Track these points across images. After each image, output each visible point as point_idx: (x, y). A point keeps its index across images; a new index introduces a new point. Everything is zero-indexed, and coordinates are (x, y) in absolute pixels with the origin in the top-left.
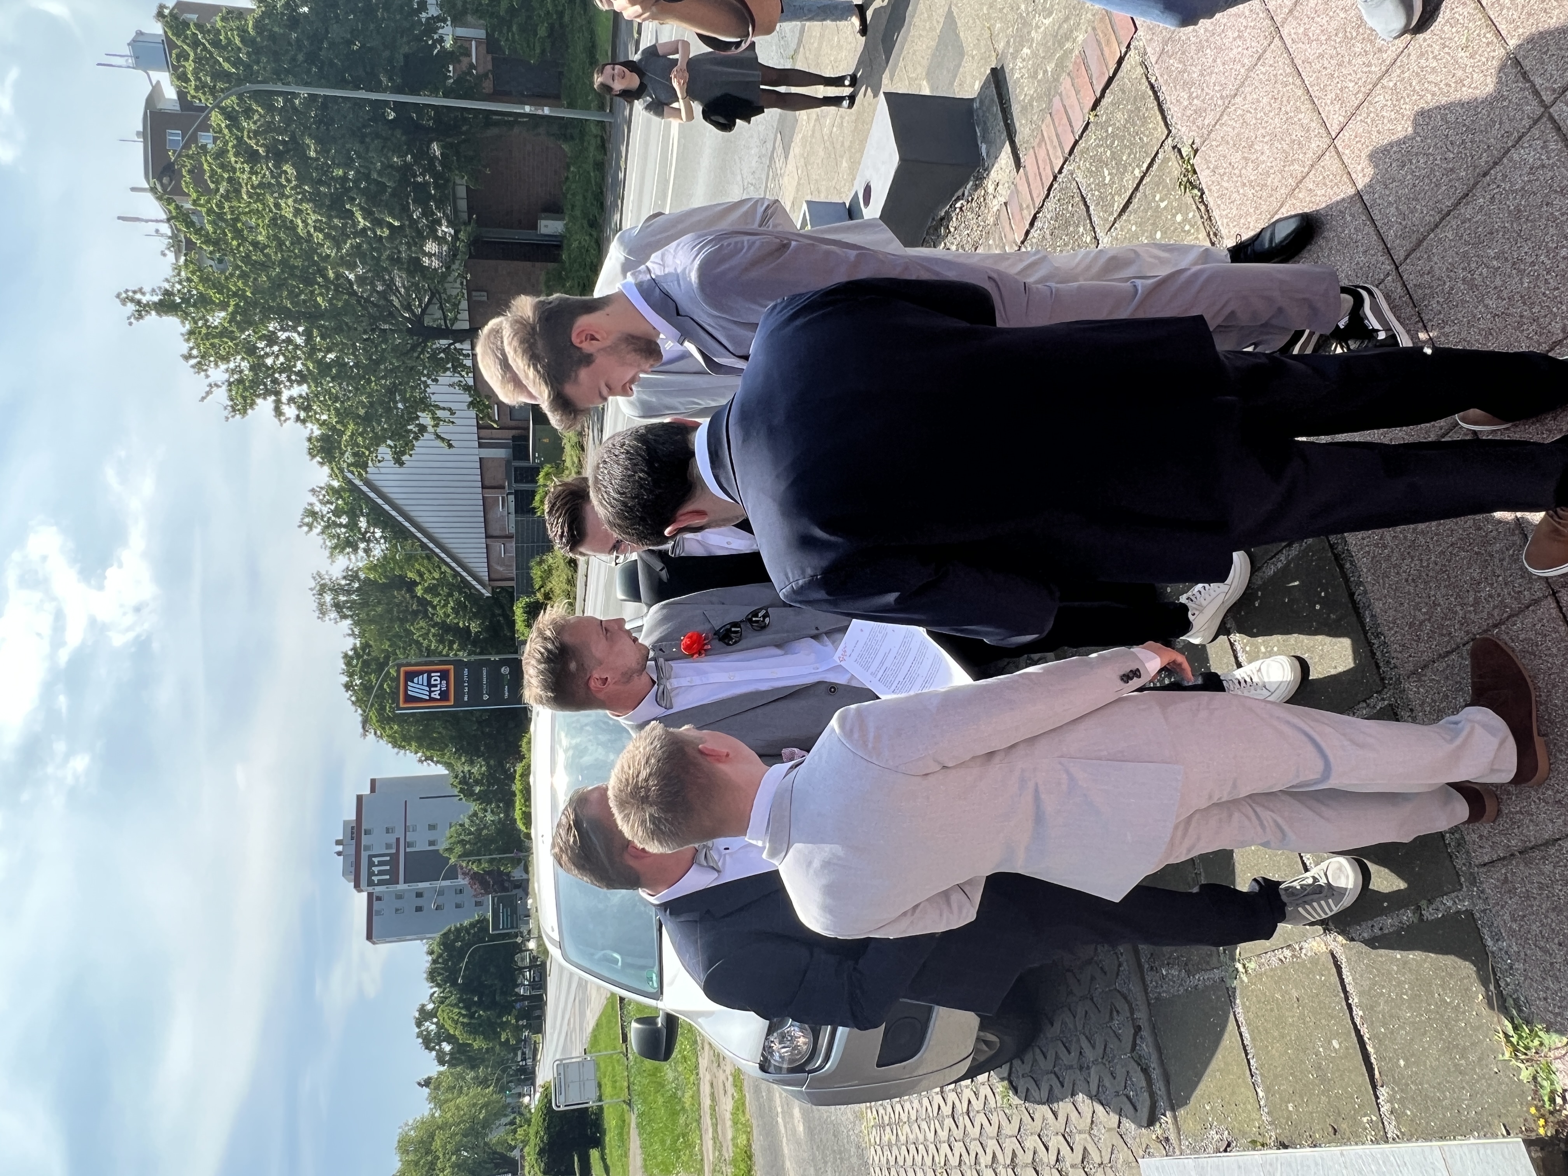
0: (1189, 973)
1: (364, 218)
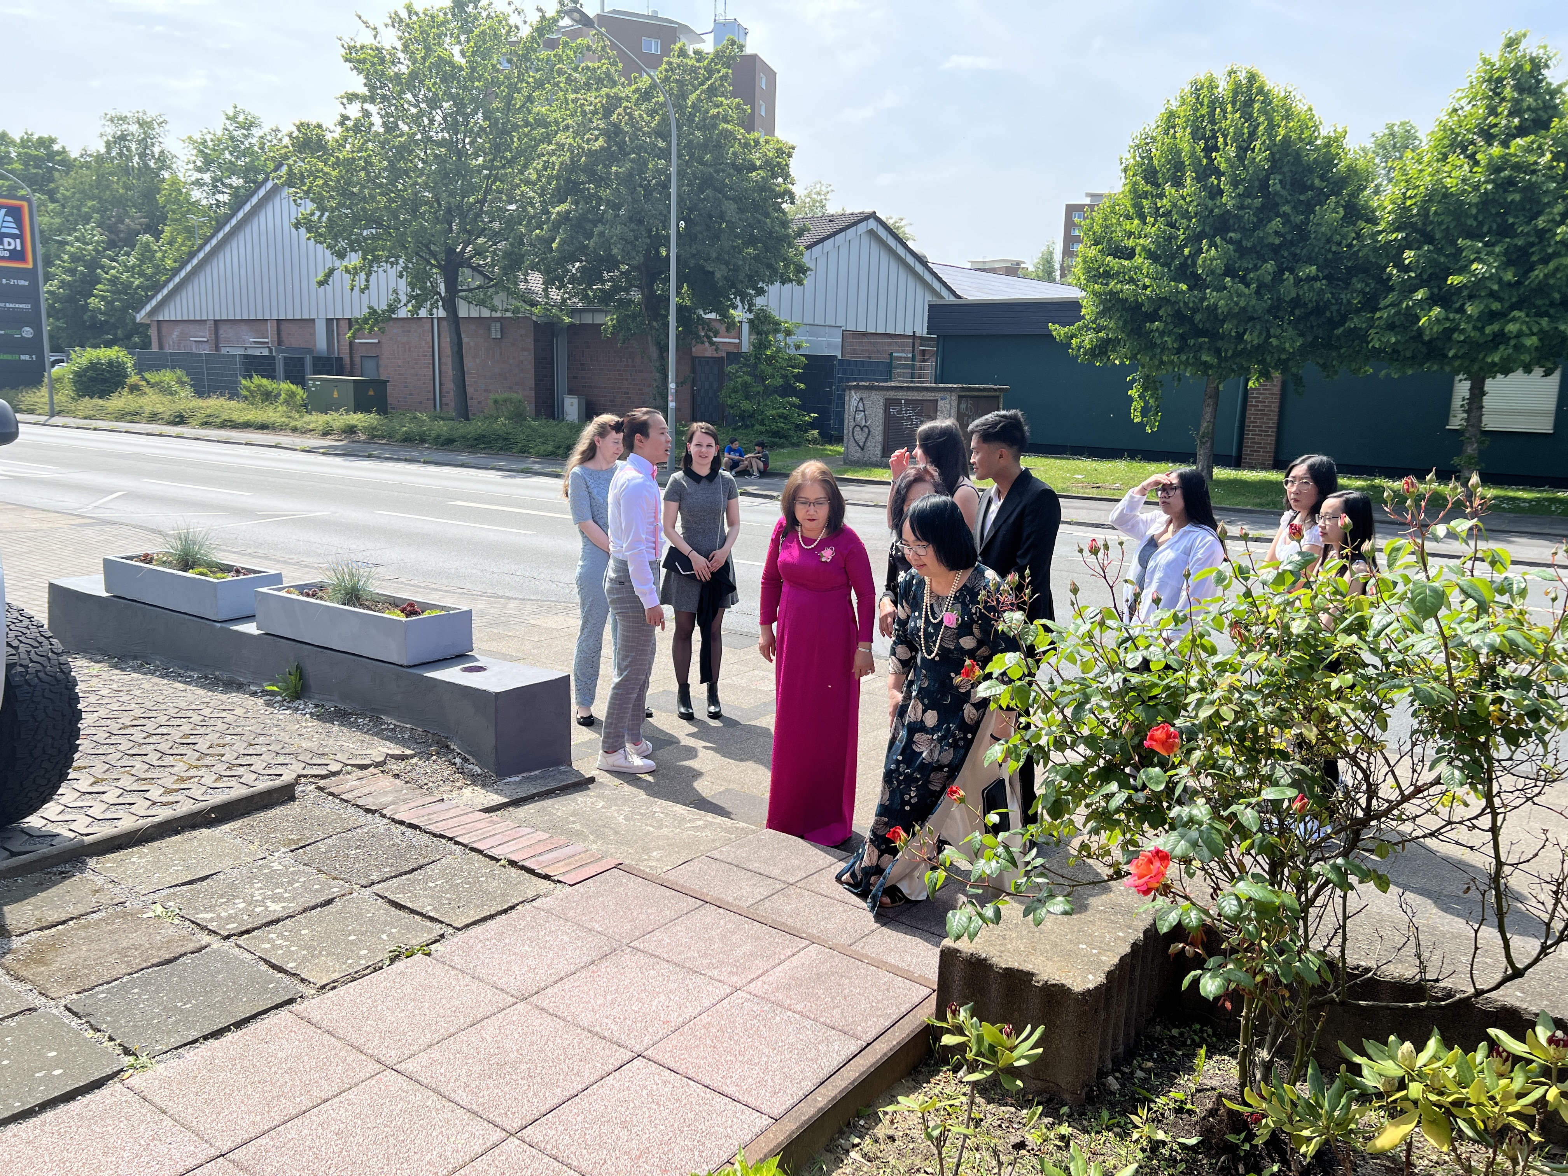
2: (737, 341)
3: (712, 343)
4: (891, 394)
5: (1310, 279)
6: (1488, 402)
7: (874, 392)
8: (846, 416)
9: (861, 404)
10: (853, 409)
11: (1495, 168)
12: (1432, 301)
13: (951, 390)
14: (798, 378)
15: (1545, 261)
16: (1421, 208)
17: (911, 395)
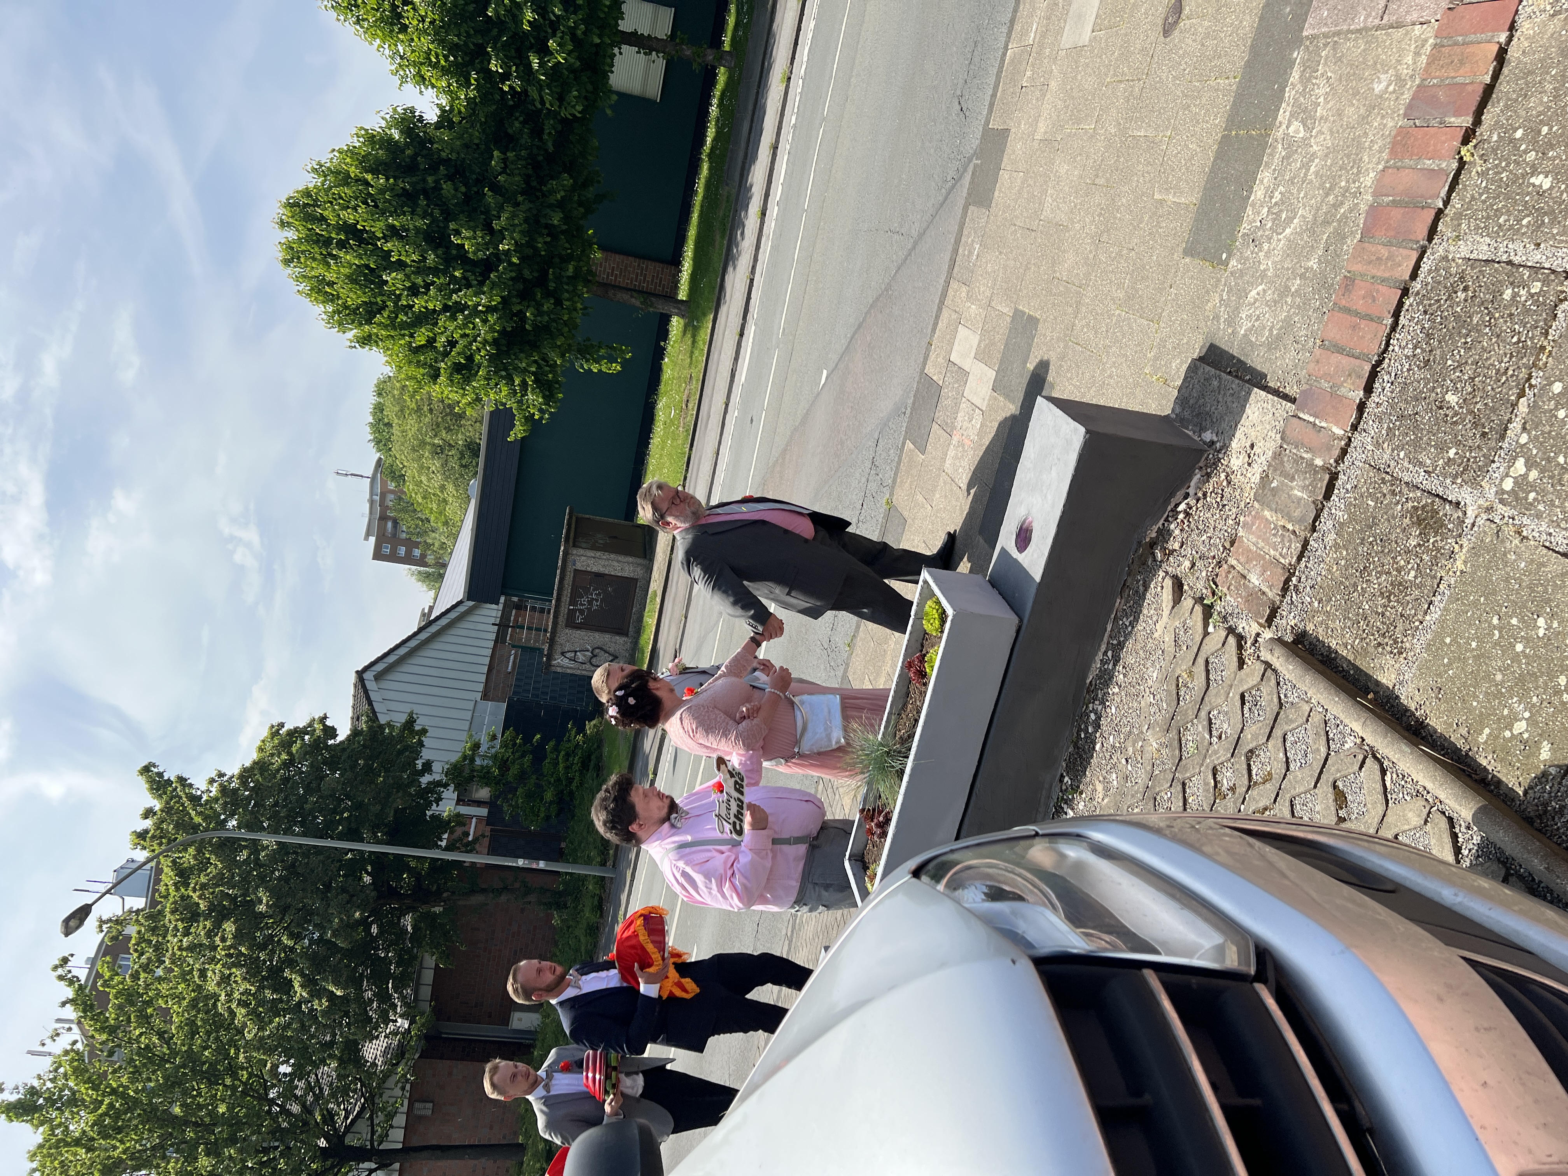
1: (301, 986)
2: (474, 820)
3: (476, 840)
4: (562, 620)
5: (505, 161)
6: (644, 33)
7: (557, 639)
8: (578, 672)
9: (568, 655)
10: (572, 664)
12: (544, 51)
13: (566, 553)
14: (527, 739)
16: (451, 52)
17: (566, 598)
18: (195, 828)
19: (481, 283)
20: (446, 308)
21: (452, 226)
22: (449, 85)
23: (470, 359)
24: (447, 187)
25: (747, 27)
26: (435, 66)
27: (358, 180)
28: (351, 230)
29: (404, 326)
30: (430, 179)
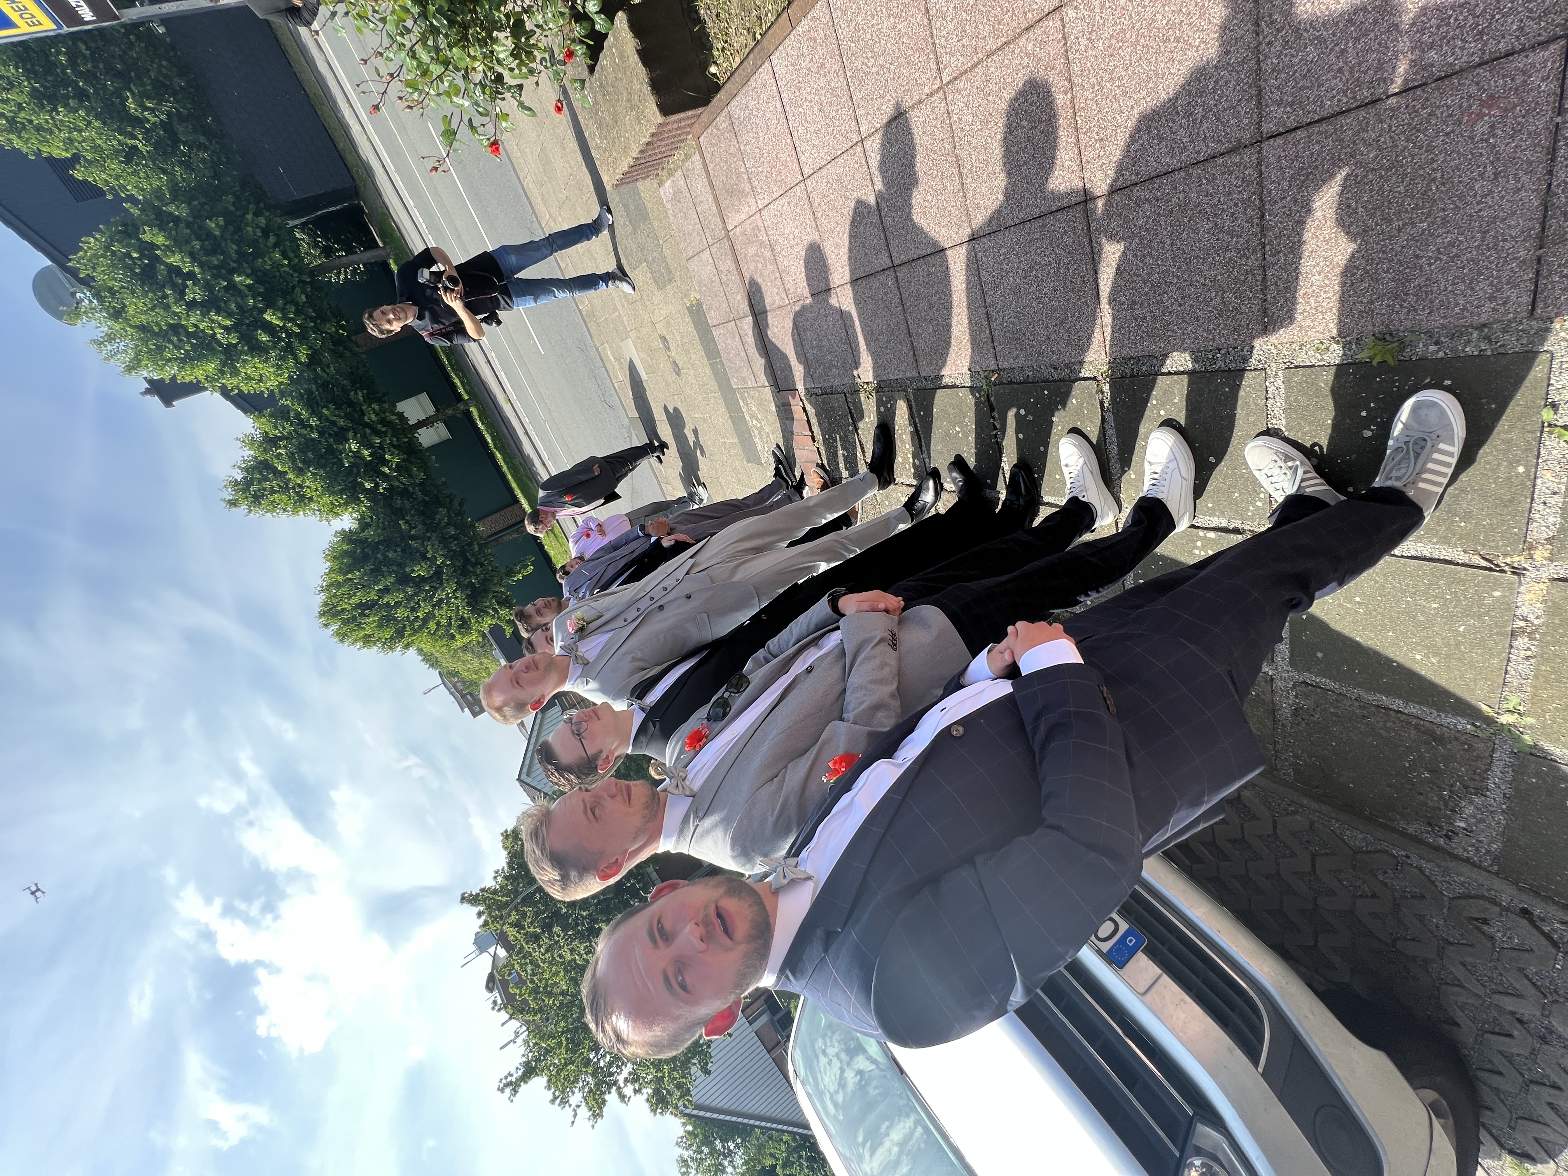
0: (1481, 791)
5: (407, 522)
6: (422, 417)
11: (300, 472)
12: (385, 463)
15: (334, 423)
16: (342, 494)
18: (507, 904)
19: (441, 583)
20: (434, 606)
21: (408, 569)
22: (353, 508)
23: (462, 618)
24: (390, 554)
25: (469, 383)
26: (340, 506)
27: (345, 581)
28: (360, 605)
29: (421, 628)
30: (379, 556)
